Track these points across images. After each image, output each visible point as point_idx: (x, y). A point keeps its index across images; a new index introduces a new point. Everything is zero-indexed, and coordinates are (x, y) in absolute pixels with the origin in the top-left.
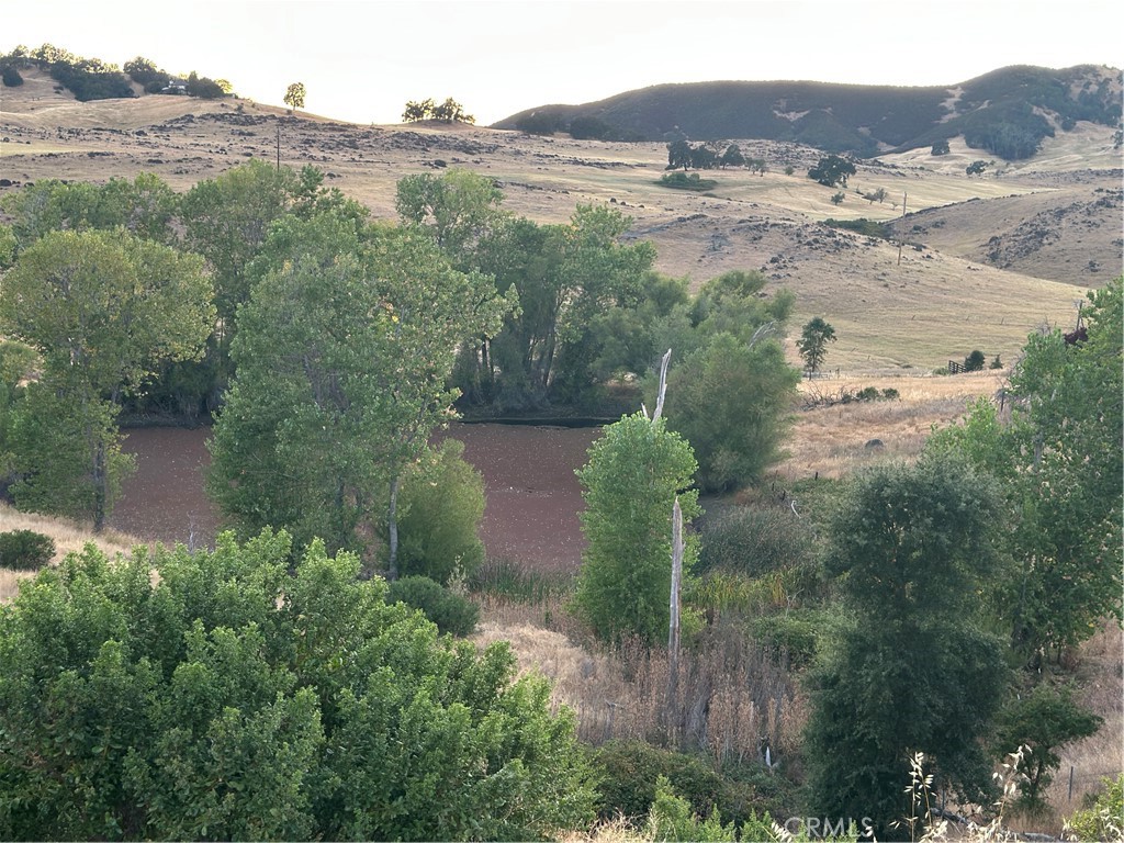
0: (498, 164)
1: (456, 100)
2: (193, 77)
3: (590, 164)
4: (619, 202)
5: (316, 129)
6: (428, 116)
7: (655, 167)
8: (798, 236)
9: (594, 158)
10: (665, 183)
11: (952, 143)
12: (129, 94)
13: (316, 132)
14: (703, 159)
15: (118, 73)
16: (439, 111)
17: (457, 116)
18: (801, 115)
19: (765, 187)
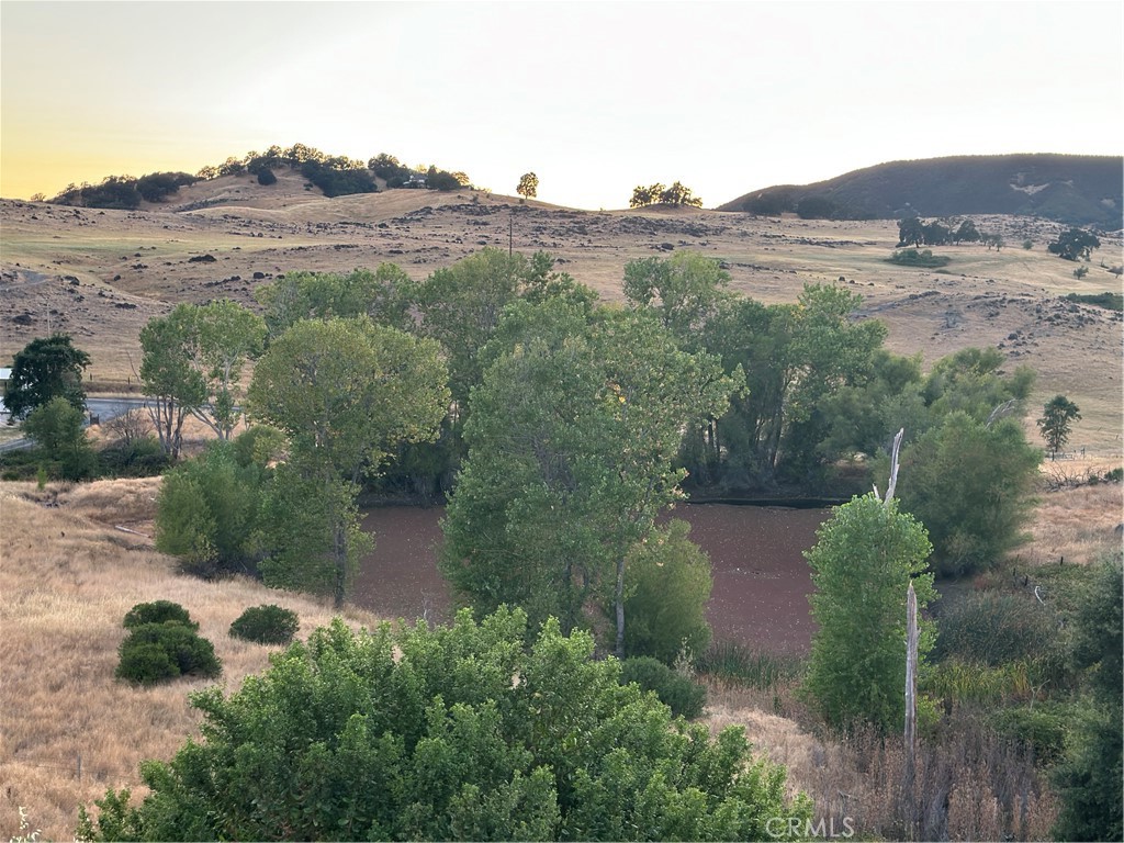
0: (724, 245)
1: (684, 184)
2: (432, 170)
3: (818, 244)
4: (848, 280)
5: (547, 216)
6: (655, 201)
7: (885, 244)
8: (1038, 311)
9: (822, 237)
10: (895, 261)
12: (372, 189)
13: (546, 219)
14: (935, 236)
15: (363, 170)
16: (667, 196)
17: (684, 199)
18: (1040, 188)
19: (1002, 262)
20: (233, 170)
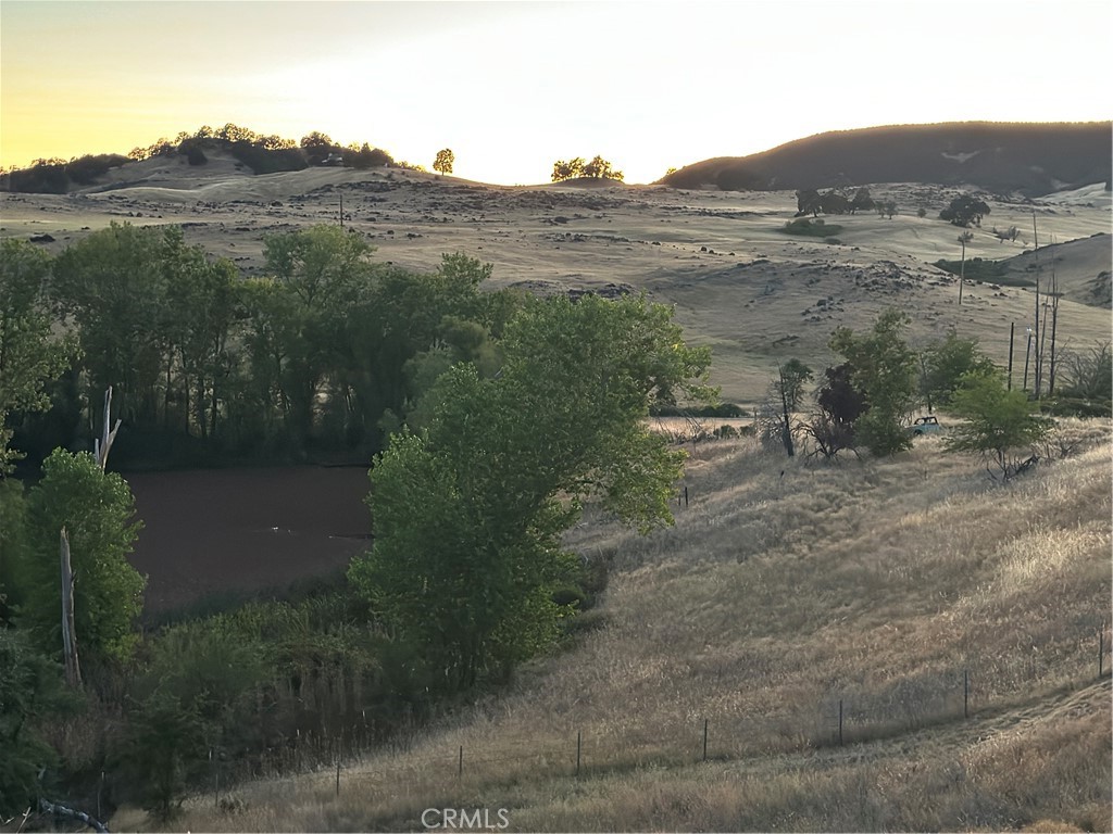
0: (620, 218)
1: (604, 158)
4: (708, 251)
7: (782, 214)
8: (858, 277)
9: (725, 208)
10: (787, 230)
13: (446, 196)
14: (834, 205)
16: (590, 169)
17: (605, 173)
18: (969, 156)
19: (890, 230)
20: (164, 152)
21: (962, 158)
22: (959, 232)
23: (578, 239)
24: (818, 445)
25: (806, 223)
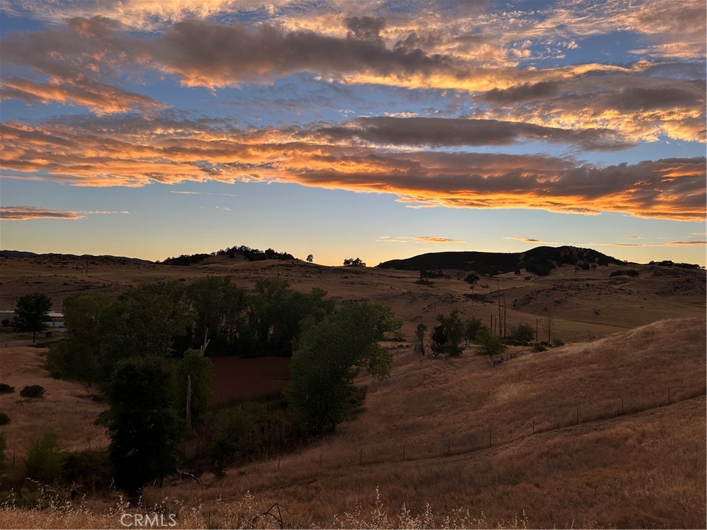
1: (360, 259)
2: (285, 253)
3: (395, 277)
6: (351, 264)
7: (415, 278)
9: (397, 275)
10: (417, 283)
11: (521, 271)
14: (430, 275)
15: (263, 253)
16: (355, 262)
17: (360, 263)
19: (449, 284)
20: (221, 253)
21: (470, 262)
22: (471, 285)
23: (352, 283)
24: (433, 352)
25: (423, 281)
